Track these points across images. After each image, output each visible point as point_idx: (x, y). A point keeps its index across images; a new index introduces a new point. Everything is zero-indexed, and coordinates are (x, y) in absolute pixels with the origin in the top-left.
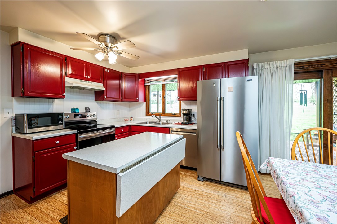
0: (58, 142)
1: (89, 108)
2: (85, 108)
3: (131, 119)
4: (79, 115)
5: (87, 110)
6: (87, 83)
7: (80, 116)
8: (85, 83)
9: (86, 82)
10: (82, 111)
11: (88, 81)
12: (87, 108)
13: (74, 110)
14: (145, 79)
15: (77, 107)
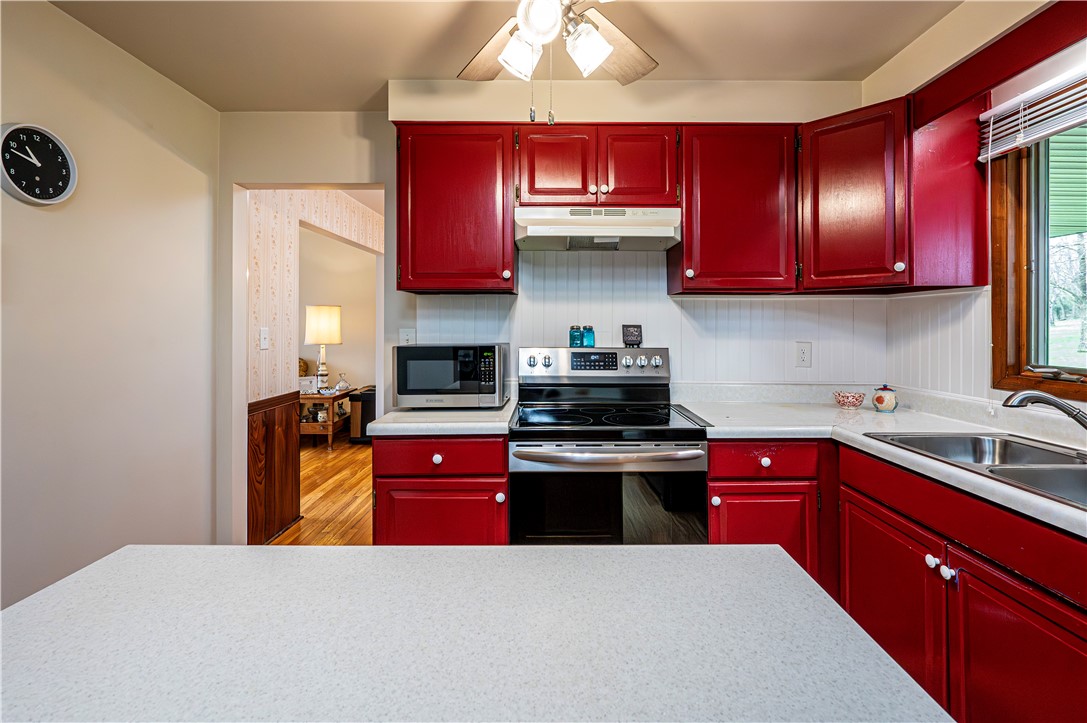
0: (437, 459)
1: (640, 327)
2: (624, 326)
3: (880, 400)
4: (593, 357)
5: (632, 337)
6: (603, 217)
7: (595, 361)
8: (593, 217)
9: (596, 213)
10: (607, 339)
11: (603, 209)
12: (632, 330)
13: (578, 335)
14: (983, 117)
15: (587, 324)
